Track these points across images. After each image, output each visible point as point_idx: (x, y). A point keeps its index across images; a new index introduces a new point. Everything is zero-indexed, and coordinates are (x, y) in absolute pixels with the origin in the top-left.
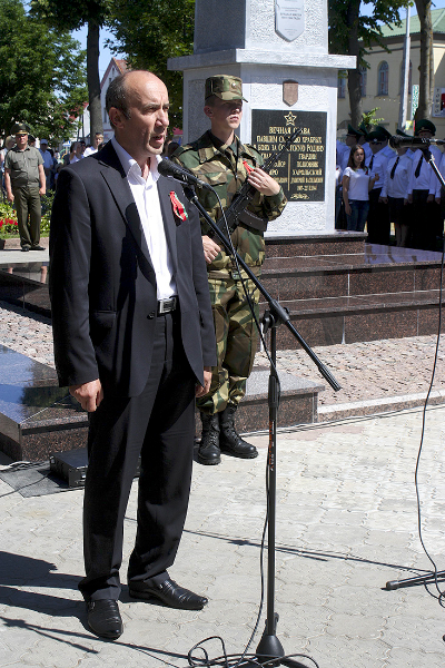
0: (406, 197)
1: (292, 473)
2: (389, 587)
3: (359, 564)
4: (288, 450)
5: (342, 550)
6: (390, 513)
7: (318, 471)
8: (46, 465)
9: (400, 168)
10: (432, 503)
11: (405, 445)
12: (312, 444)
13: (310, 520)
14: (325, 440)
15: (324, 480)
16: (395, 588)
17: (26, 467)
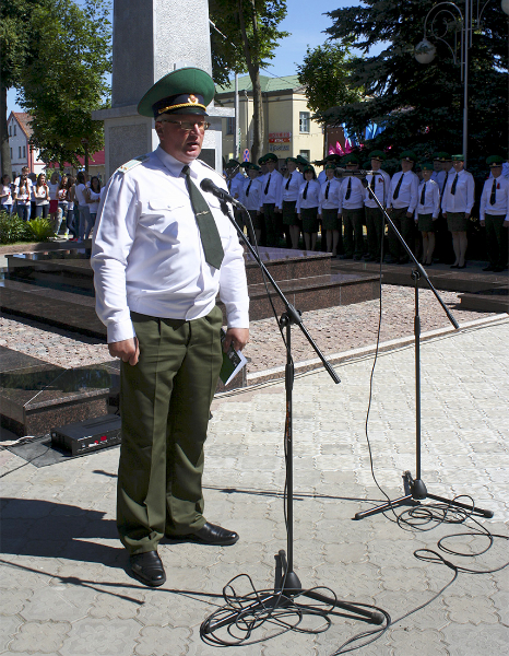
0: (258, 209)
1: (244, 430)
2: (357, 518)
3: (327, 501)
4: (234, 411)
5: (308, 490)
6: (331, 456)
7: (264, 426)
8: (48, 437)
9: (253, 188)
10: (359, 445)
11: (320, 400)
12: (249, 404)
13: (273, 467)
14: (259, 401)
15: (271, 433)
16: (362, 517)
17: (30, 441)
